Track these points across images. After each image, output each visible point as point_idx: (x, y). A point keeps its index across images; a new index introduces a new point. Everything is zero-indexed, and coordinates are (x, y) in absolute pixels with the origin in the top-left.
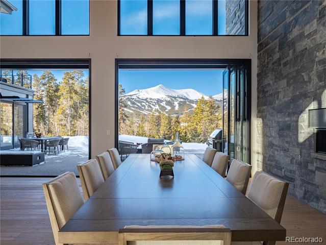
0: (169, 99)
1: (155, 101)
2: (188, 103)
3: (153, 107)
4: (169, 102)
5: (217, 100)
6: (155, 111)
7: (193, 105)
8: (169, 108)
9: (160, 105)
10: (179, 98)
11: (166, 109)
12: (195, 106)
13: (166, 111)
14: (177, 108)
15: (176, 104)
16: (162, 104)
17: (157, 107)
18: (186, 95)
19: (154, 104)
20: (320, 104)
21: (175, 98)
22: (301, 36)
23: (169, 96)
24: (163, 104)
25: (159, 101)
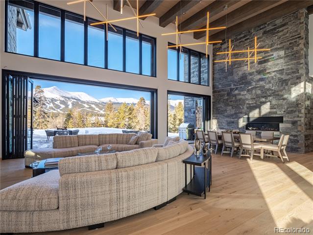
0: (63, 99)
1: (50, 100)
2: (80, 103)
3: (47, 104)
4: (63, 101)
5: (103, 103)
6: (49, 108)
7: (84, 105)
8: (63, 106)
9: (54, 104)
10: (73, 98)
11: (60, 107)
12: (86, 106)
13: (61, 108)
14: (70, 107)
15: (70, 103)
16: (56, 103)
17: (52, 105)
18: (78, 97)
19: (49, 102)
20: (248, 116)
21: (69, 98)
22: (239, 94)
23: (63, 97)
24: (58, 103)
25: (53, 100)
